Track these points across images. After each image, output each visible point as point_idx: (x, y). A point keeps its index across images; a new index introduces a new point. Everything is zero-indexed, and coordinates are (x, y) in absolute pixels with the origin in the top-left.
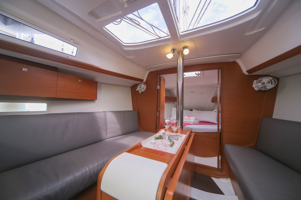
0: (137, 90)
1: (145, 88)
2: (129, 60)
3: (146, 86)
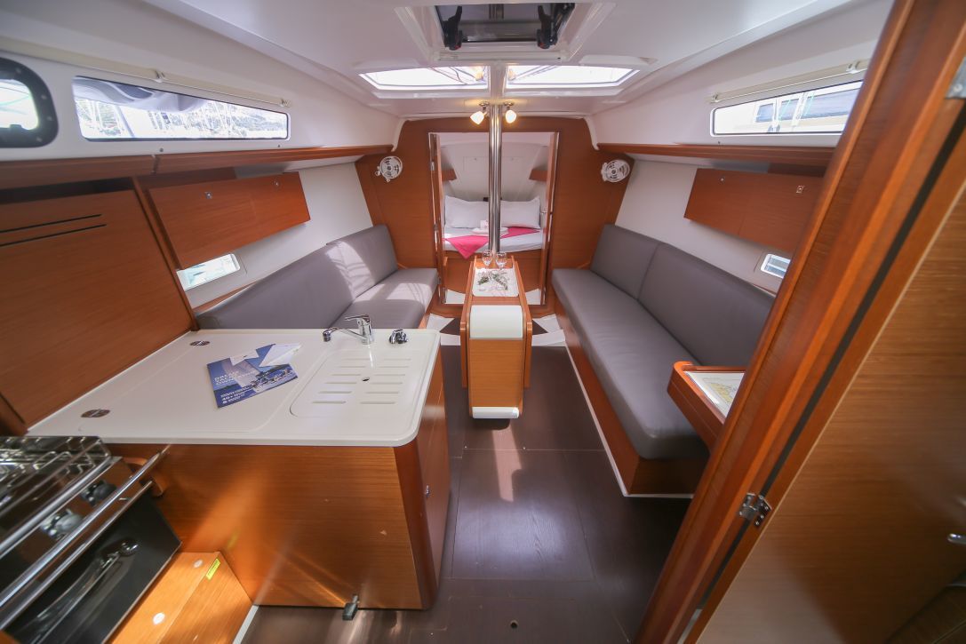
0: (379, 173)
1: (400, 169)
3: (403, 162)
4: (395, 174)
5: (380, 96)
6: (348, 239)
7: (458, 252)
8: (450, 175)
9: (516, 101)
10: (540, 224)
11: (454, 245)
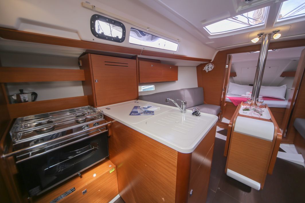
0: (204, 69)
1: (213, 68)
2: (207, 45)
3: (214, 65)
4: (210, 70)
5: (210, 38)
6: (189, 89)
7: (232, 103)
8: (233, 74)
9: (281, 29)
10: (285, 97)
11: (231, 100)
